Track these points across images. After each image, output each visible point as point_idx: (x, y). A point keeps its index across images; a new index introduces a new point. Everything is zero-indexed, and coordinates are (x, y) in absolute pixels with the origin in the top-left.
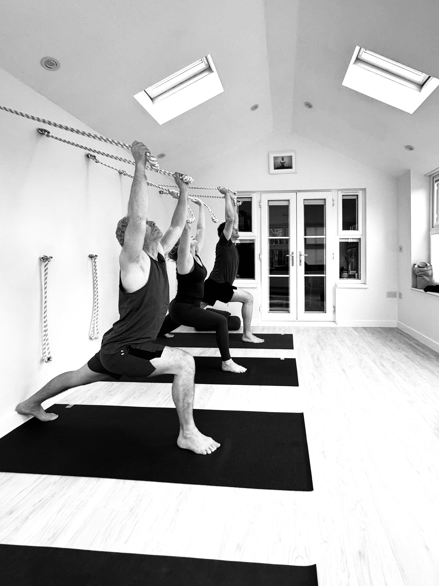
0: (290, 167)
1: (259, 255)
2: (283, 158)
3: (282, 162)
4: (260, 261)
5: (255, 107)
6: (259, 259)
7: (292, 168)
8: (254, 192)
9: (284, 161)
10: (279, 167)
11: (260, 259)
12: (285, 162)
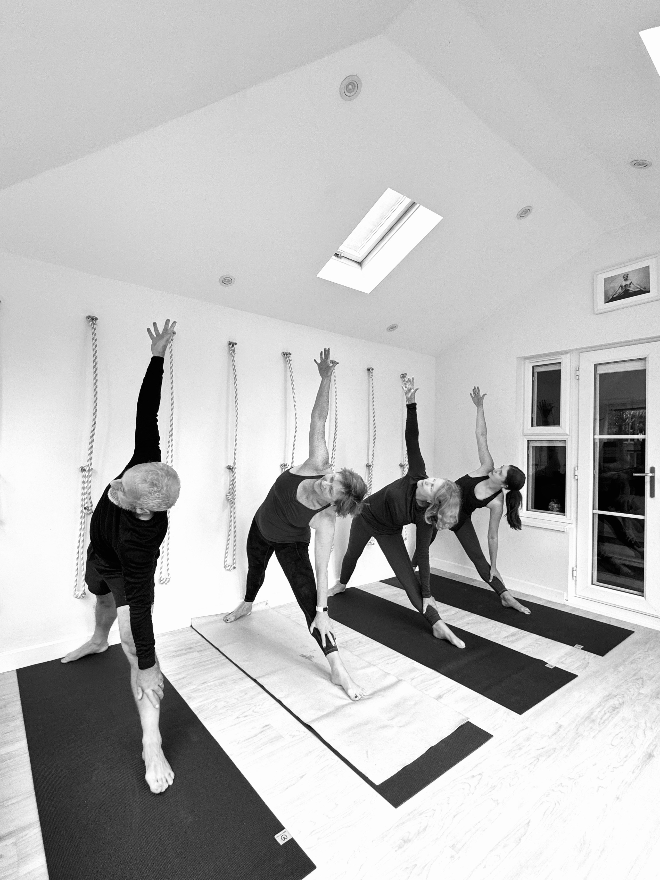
0: (644, 291)
1: (573, 470)
2: (626, 277)
3: (624, 283)
4: (576, 481)
5: (525, 212)
6: (573, 476)
7: (649, 292)
8: (566, 352)
9: (628, 283)
10: (616, 297)
11: (576, 477)
12: (631, 283)
